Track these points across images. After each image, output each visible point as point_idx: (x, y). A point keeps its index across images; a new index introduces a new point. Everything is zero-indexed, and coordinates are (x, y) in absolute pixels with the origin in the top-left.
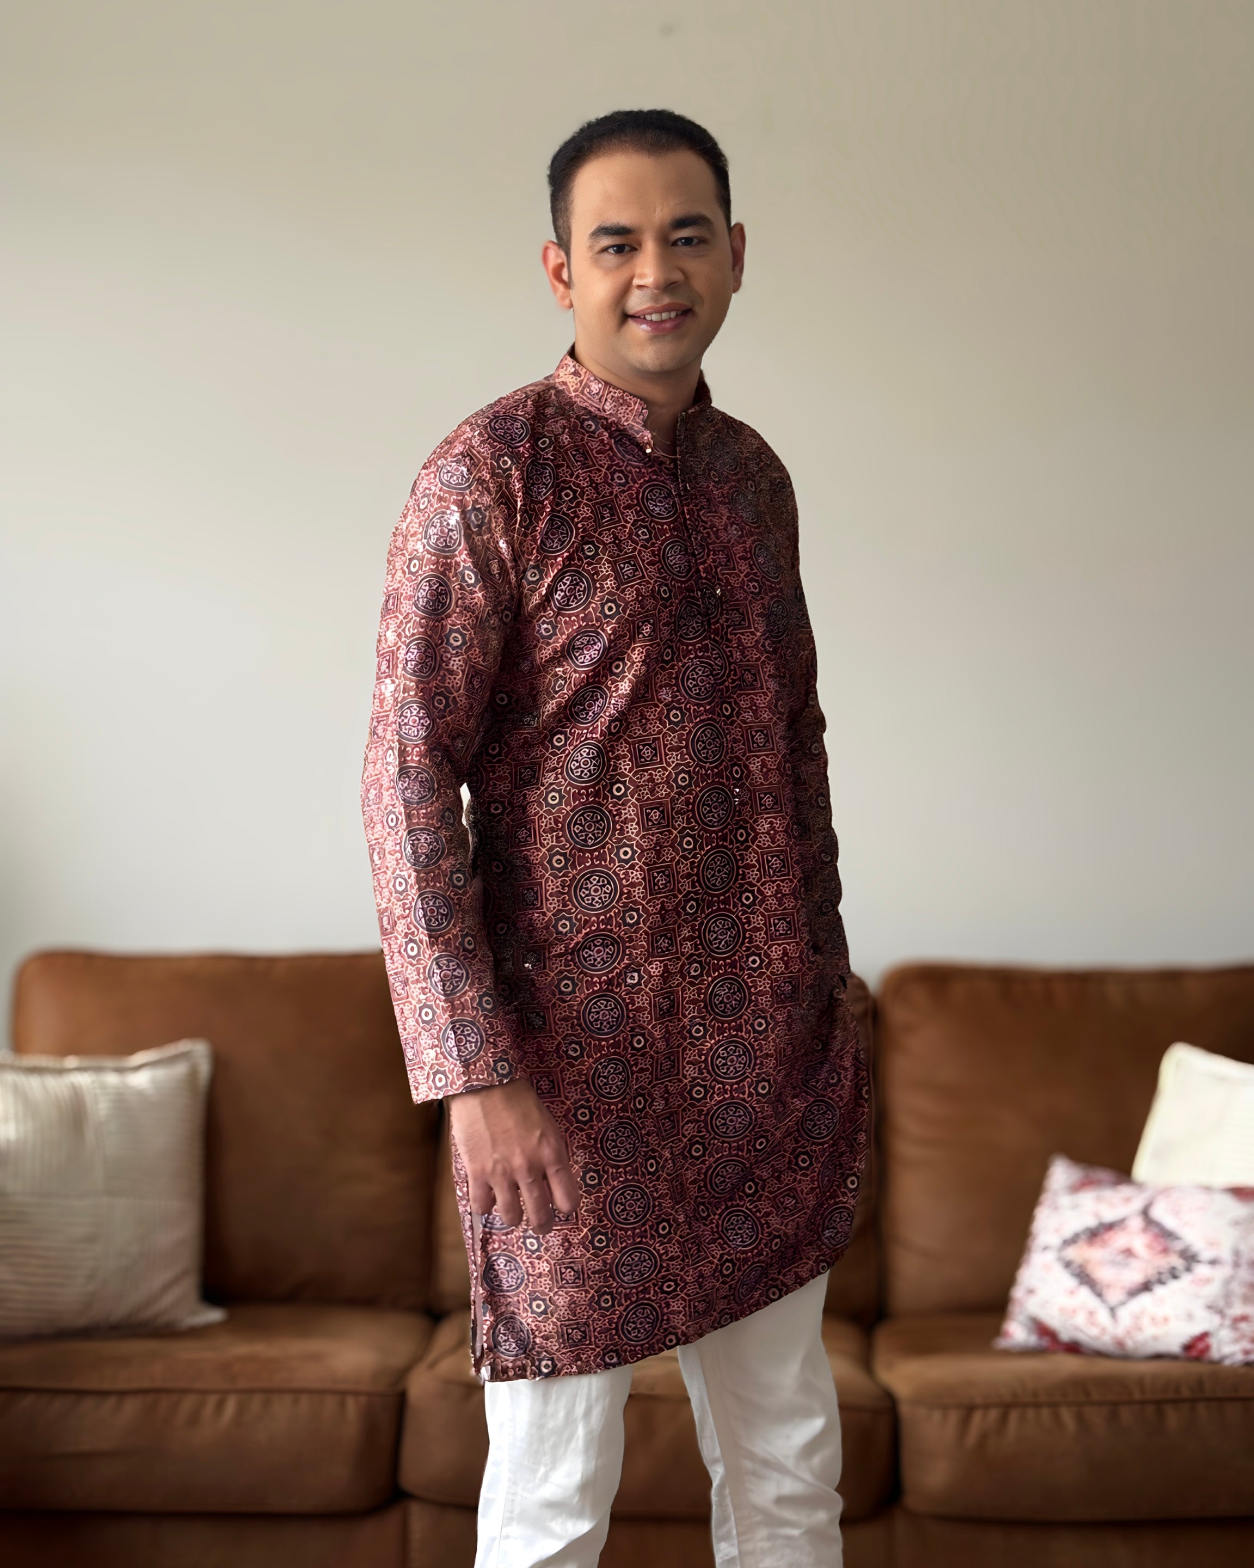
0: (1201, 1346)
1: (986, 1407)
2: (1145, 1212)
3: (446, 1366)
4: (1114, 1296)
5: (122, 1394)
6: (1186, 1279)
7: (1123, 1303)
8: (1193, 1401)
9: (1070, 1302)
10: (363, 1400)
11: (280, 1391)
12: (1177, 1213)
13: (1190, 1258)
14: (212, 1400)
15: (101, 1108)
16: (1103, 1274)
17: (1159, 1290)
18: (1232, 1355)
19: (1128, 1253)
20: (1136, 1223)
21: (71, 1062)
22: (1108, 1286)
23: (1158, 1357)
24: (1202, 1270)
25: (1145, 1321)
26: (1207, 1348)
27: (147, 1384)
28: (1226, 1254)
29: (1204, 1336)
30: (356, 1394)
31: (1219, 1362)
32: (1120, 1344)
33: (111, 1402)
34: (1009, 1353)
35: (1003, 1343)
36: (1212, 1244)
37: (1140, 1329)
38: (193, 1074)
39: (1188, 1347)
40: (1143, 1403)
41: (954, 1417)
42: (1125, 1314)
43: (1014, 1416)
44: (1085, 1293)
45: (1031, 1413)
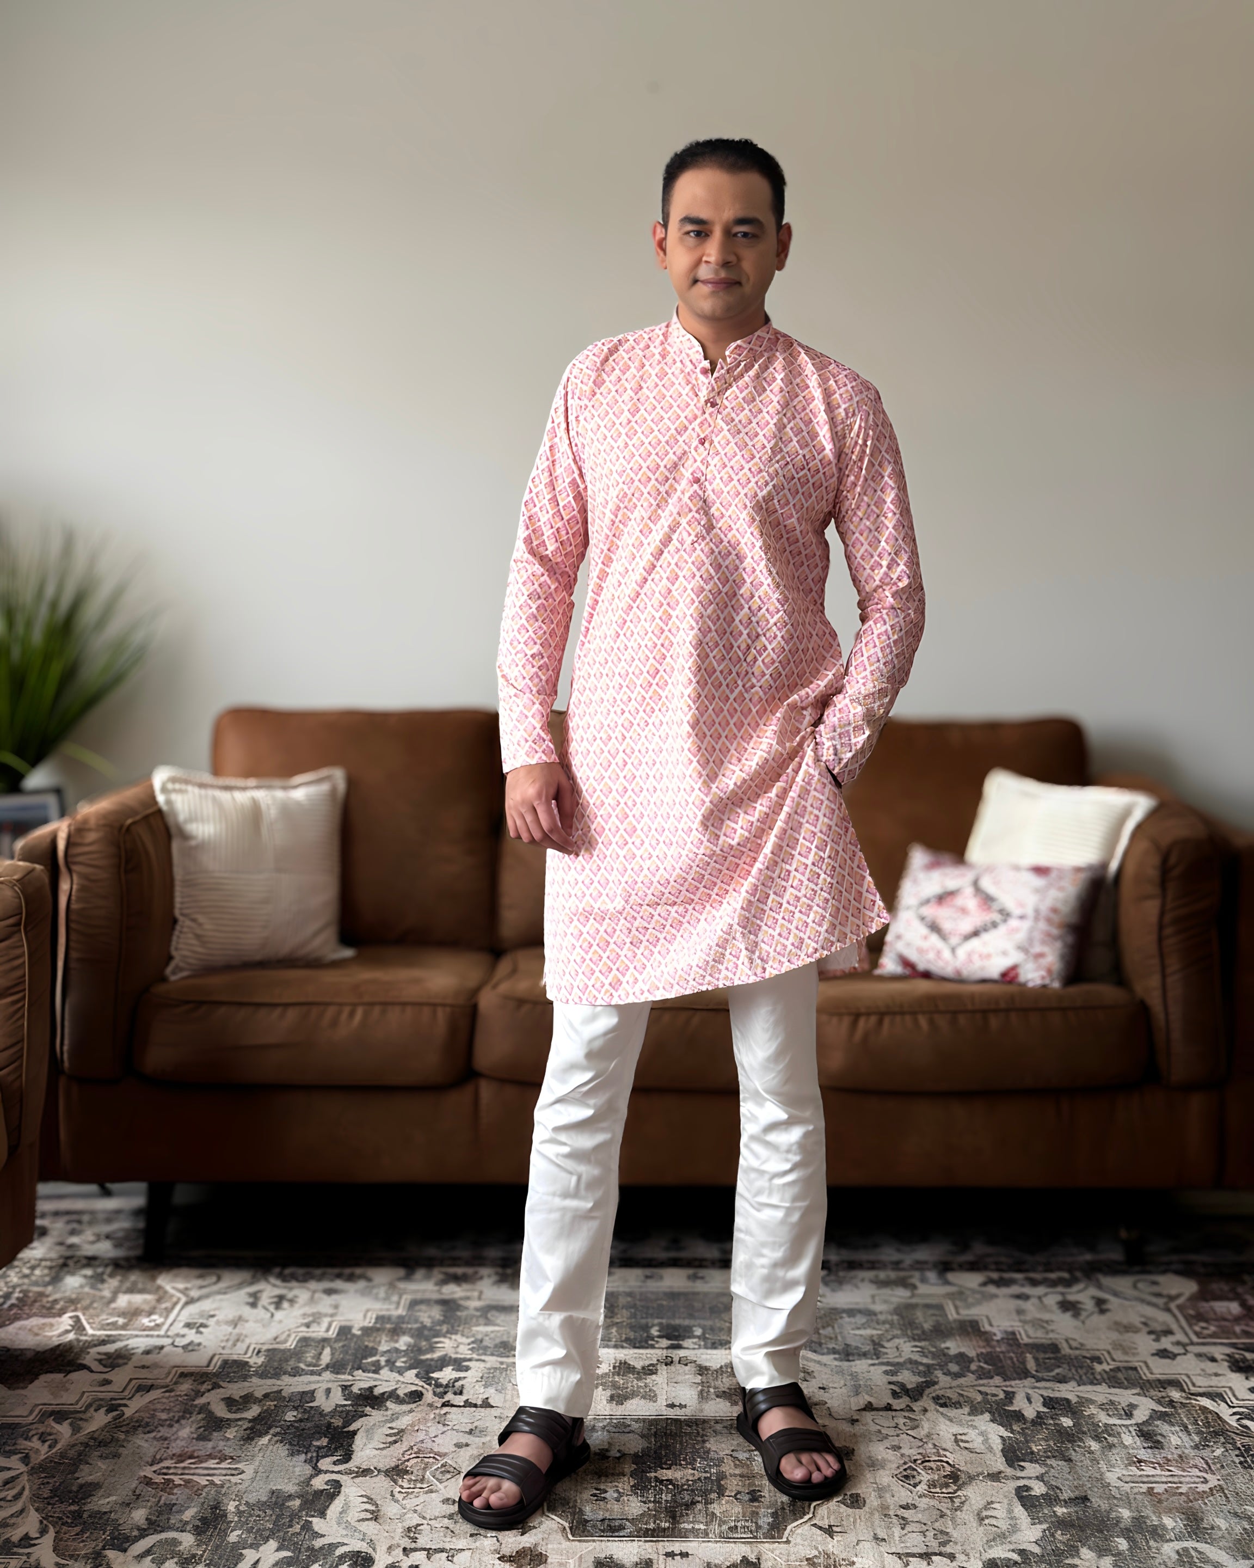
0: (1012, 975)
1: (868, 1014)
2: (976, 884)
3: (504, 987)
4: (954, 940)
5: (287, 1005)
6: (1002, 929)
7: (959, 945)
8: (1007, 1011)
9: (925, 945)
10: (448, 1009)
11: (393, 1004)
12: (996, 883)
13: (1005, 915)
14: (347, 1010)
15: (271, 812)
16: (946, 926)
17: (985, 937)
18: (1032, 980)
19: (964, 911)
20: (969, 891)
21: (252, 782)
22: (950, 933)
23: (984, 981)
24: (1013, 923)
25: (975, 958)
26: (1017, 976)
27: (302, 1000)
28: (1030, 911)
29: (1014, 968)
30: (444, 1005)
31: (1023, 985)
32: (958, 972)
33: (278, 1011)
34: (882, 978)
35: (878, 972)
36: (1021, 905)
37: (971, 961)
38: (333, 791)
39: (1004, 975)
40: (973, 1012)
41: (847, 1021)
42: (962, 952)
43: (887, 1021)
44: (934, 939)
45: (898, 1018)
